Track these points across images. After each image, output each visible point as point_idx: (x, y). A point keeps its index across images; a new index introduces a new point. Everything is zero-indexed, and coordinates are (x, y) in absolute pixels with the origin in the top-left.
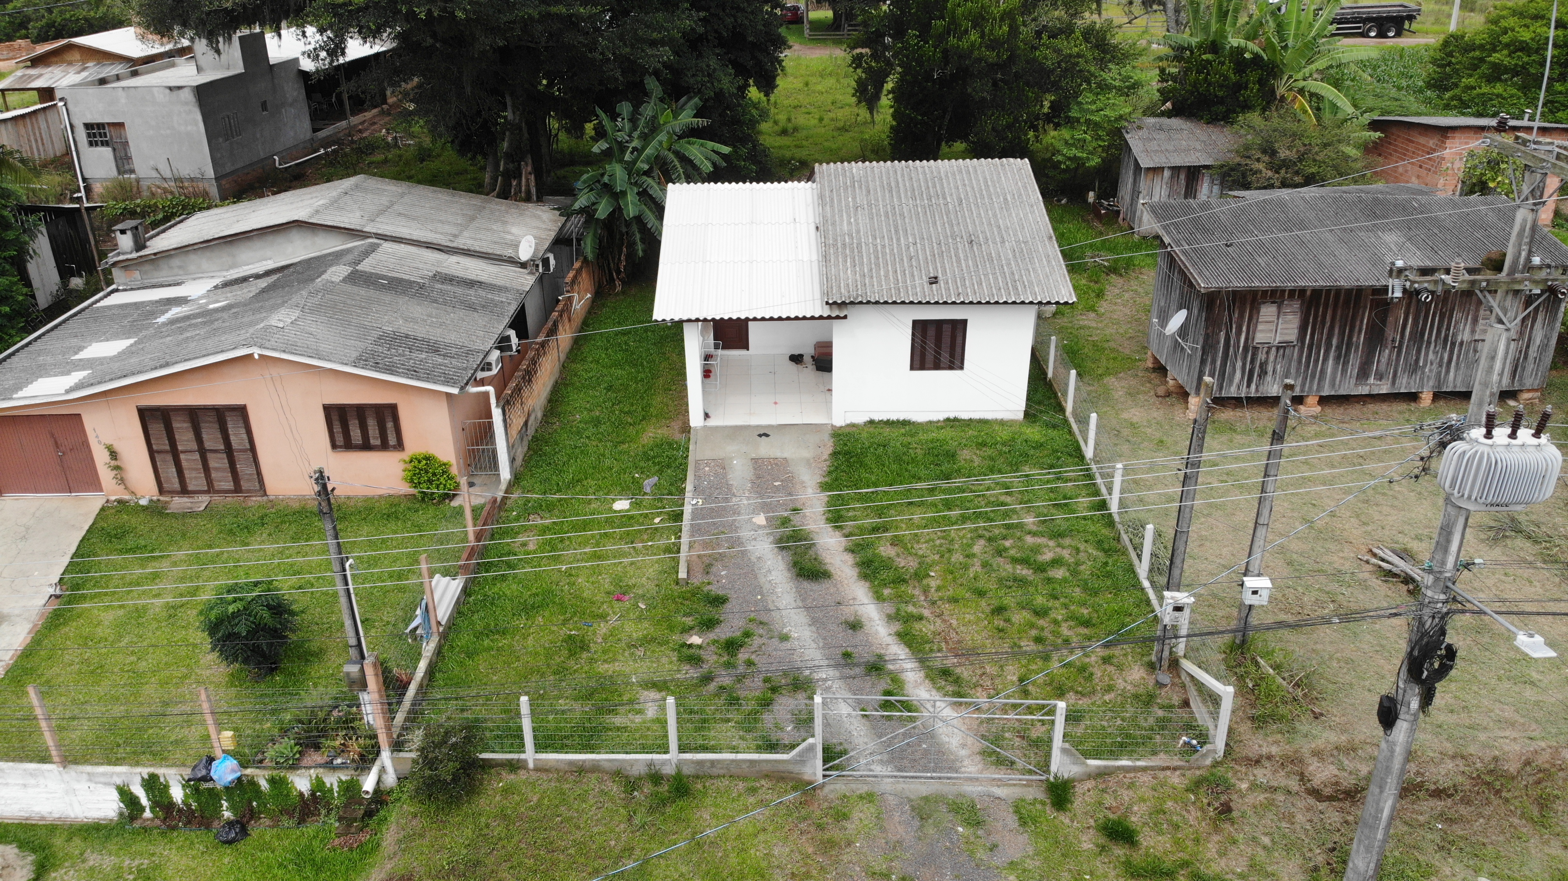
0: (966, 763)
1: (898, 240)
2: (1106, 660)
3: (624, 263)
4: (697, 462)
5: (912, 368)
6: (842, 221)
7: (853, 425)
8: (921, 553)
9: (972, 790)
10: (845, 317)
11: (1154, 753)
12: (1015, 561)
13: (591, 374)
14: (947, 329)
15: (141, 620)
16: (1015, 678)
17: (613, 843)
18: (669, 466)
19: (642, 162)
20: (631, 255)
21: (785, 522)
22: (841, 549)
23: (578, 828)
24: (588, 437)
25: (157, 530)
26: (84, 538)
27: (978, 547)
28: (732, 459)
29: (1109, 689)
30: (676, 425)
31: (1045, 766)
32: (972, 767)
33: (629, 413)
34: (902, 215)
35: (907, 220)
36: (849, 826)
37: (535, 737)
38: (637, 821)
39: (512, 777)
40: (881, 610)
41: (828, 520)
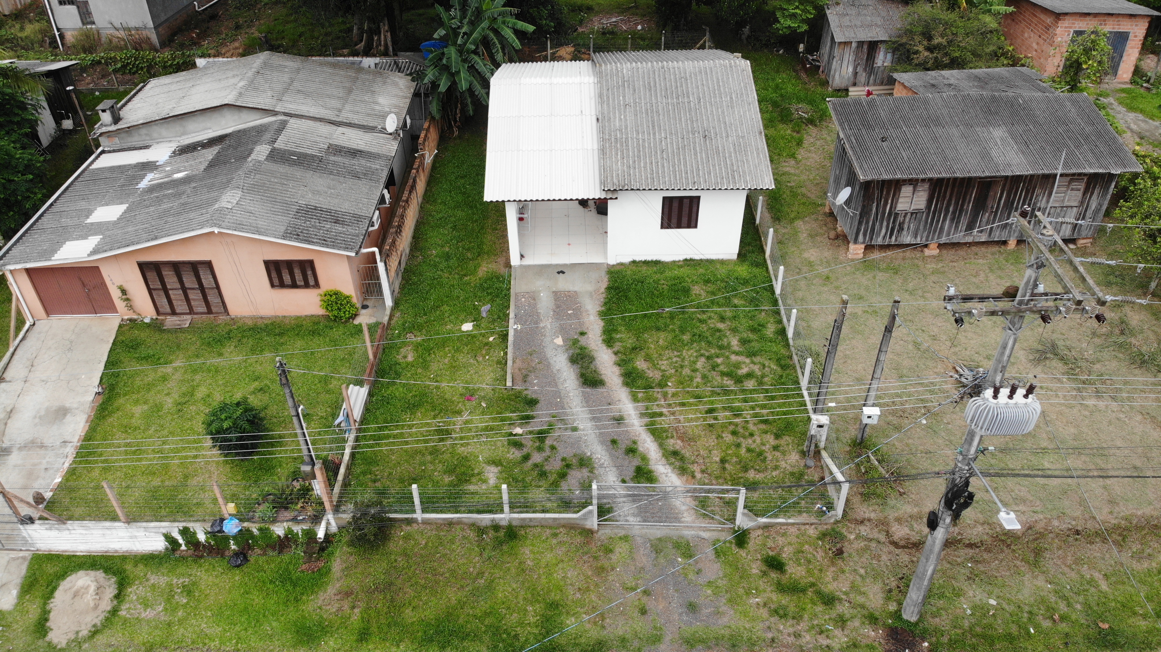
0: (685, 515)
1: (654, 134)
2: (776, 448)
3: (459, 115)
4: (516, 294)
5: (662, 227)
6: (615, 118)
7: (621, 264)
8: (663, 368)
9: (688, 533)
10: (616, 198)
11: (800, 512)
12: (723, 374)
13: (440, 215)
14: (686, 202)
15: (160, 413)
16: (718, 459)
17: (471, 569)
18: (497, 296)
19: (471, 43)
20: (463, 110)
21: (575, 342)
22: (612, 363)
23: (450, 560)
24: (442, 270)
25: (160, 343)
26: (111, 349)
27: (701, 363)
28: (539, 292)
29: (776, 468)
30: (502, 260)
31: (733, 520)
32: (688, 518)
33: (468, 250)
34: (658, 112)
35: (661, 117)
36: (613, 557)
37: (421, 498)
38: (485, 555)
39: (409, 528)
40: (636, 408)
41: (604, 340)
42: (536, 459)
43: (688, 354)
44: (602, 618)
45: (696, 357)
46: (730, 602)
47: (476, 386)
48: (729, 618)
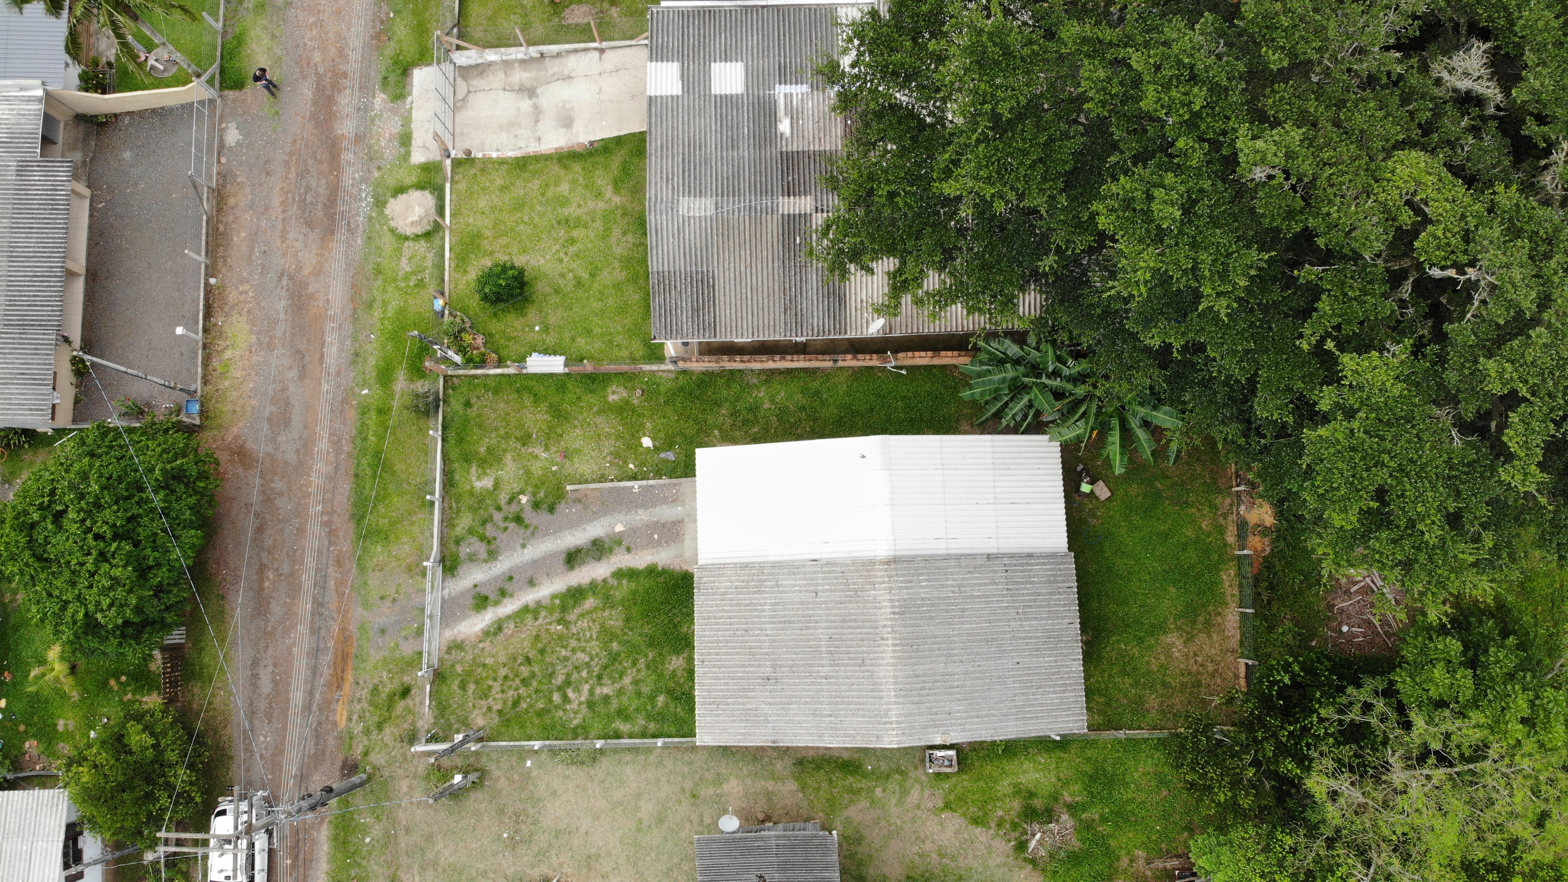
1: (774, 623)
4: (680, 484)
6: (796, 580)
8: (580, 622)
12: (569, 676)
15: (558, 208)
16: (488, 662)
21: (619, 543)
22: (594, 576)
27: (582, 657)
28: (682, 506)
40: (545, 597)
41: (620, 569)
42: (498, 517)
43: (594, 646)
44: (381, 570)
45: (590, 653)
46: (385, 659)
47: (576, 460)
48: (374, 656)
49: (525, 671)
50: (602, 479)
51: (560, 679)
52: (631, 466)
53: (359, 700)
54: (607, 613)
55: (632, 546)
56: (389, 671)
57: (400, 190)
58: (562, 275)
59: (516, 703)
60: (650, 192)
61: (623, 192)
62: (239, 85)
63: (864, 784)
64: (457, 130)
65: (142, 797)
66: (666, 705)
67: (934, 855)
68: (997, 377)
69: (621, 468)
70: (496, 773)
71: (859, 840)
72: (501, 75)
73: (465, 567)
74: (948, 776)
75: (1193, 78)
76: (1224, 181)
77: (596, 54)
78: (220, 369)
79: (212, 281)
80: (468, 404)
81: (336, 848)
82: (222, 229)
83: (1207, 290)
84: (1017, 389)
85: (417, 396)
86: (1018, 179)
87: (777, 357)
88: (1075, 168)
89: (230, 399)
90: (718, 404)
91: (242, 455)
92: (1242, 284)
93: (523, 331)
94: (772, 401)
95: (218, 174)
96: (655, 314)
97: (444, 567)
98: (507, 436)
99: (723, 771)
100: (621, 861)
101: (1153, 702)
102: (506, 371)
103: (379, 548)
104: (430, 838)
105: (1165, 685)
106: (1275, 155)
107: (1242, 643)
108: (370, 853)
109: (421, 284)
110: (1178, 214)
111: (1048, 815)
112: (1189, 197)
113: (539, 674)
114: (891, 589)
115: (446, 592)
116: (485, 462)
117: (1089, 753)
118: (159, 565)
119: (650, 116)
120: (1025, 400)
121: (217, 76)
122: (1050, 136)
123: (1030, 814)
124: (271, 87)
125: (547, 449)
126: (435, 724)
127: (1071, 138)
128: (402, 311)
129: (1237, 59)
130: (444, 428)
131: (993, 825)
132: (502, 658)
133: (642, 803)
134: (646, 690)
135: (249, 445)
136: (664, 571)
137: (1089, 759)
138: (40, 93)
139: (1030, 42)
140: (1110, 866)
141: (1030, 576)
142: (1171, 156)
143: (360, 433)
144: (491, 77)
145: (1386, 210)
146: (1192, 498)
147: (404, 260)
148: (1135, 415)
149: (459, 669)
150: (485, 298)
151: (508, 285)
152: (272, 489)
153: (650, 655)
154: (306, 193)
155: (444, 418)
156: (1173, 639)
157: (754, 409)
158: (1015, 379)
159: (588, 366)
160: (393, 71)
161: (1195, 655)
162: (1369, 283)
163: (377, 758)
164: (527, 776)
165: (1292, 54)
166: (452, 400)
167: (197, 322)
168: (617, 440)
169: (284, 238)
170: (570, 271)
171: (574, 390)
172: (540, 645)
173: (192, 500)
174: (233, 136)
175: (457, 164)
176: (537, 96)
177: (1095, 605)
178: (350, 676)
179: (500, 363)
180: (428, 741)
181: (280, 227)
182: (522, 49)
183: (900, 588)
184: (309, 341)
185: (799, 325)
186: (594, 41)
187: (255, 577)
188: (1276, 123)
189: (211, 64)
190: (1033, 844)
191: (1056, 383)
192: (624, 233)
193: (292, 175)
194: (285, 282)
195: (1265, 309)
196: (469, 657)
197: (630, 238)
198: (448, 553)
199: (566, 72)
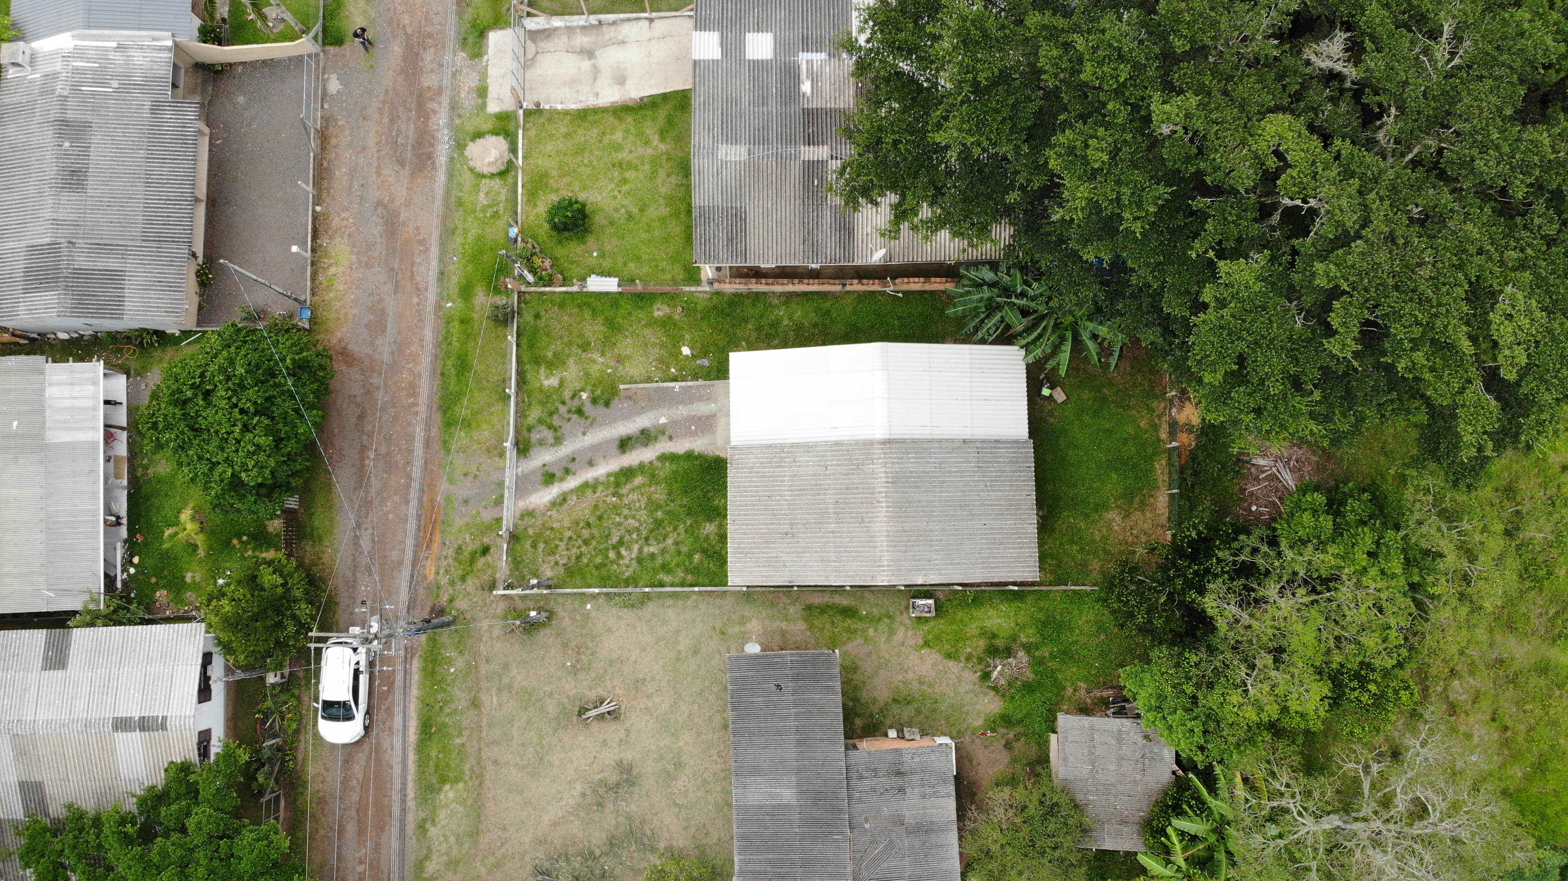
0: (520, 503)
9: (508, 506)
15: (613, 152)
21: (663, 433)
28: (716, 403)
32: (518, 505)
40: (602, 475)
41: (664, 454)
42: (563, 409)
43: (643, 515)
44: (464, 452)
45: (639, 520)
46: (467, 524)
47: (627, 364)
48: (458, 522)
49: (586, 533)
50: (649, 380)
51: (615, 540)
52: (673, 370)
53: (446, 557)
54: (653, 489)
55: (673, 435)
56: (471, 534)
57: (478, 135)
58: (616, 210)
59: (579, 558)
60: (695, 140)
61: (668, 140)
62: (338, 41)
63: (860, 625)
64: (527, 86)
65: (272, 626)
66: (701, 562)
67: (915, 683)
68: (975, 297)
69: (664, 372)
70: (562, 614)
71: (855, 670)
72: (565, 39)
73: (535, 450)
74: (927, 620)
75: (1121, 58)
76: (1143, 135)
77: (647, 23)
78: (325, 283)
79: (318, 208)
80: (537, 316)
81: (425, 677)
82: (325, 164)
83: (1126, 215)
84: (992, 308)
85: (497, 308)
86: (992, 131)
87: (796, 281)
88: (1035, 125)
89: (334, 309)
90: (746, 320)
91: (346, 355)
92: (1152, 210)
93: (584, 256)
94: (791, 318)
95: (322, 118)
96: (696, 242)
97: (518, 450)
98: (570, 344)
99: (746, 614)
100: (663, 684)
101: (1095, 565)
102: (570, 289)
103: (462, 434)
104: (506, 666)
105: (1106, 552)
106: (1177, 115)
107: (1169, 518)
108: (454, 681)
109: (496, 215)
110: (1106, 158)
111: (1008, 652)
112: (1116, 146)
113: (597, 535)
114: (886, 463)
115: (520, 469)
116: (552, 364)
117: (1042, 604)
118: (288, 438)
119: (695, 77)
120: (998, 317)
121: (320, 34)
122: (1017, 100)
123: (993, 651)
124: (367, 44)
125: (603, 354)
126: (511, 575)
127: (1031, 101)
128: (480, 238)
129: (1154, 44)
130: (519, 335)
131: (963, 659)
132: (567, 523)
133: (681, 638)
134: (684, 549)
135: (350, 347)
136: (700, 456)
137: (1041, 609)
138: (170, 43)
139: (1003, 27)
140: (1057, 695)
141: (997, 457)
142: (1104, 116)
143: (446, 339)
144: (556, 41)
145: (1256, 157)
146: (1133, 402)
147: (482, 195)
148: (1085, 329)
149: (531, 531)
150: (555, 227)
151: (573, 217)
152: (371, 384)
153: (688, 522)
154: (397, 136)
155: (518, 327)
156: (1114, 516)
157: (775, 325)
158: (990, 299)
159: (639, 287)
160: (471, 33)
161: (1131, 529)
162: (1244, 211)
163: (462, 604)
164: (587, 616)
165: (1192, 41)
166: (524, 312)
167: (306, 243)
168: (661, 349)
169: (378, 174)
170: (623, 206)
171: (626, 307)
172: (598, 513)
173: (315, 386)
174: (334, 86)
175: (528, 113)
176: (596, 58)
177: (1050, 487)
178: (438, 538)
179: (565, 282)
180: (504, 589)
181: (375, 164)
182: (584, 17)
183: (893, 463)
184: (401, 261)
185: (815, 251)
186: (644, 11)
187: (357, 456)
188: (1181, 92)
189: (315, 24)
190: (995, 674)
191: (1023, 302)
192: (669, 176)
193: (386, 120)
194: (380, 210)
195: (1172, 232)
196: (539, 522)
197: (673, 179)
198: (521, 439)
199: (620, 38)
